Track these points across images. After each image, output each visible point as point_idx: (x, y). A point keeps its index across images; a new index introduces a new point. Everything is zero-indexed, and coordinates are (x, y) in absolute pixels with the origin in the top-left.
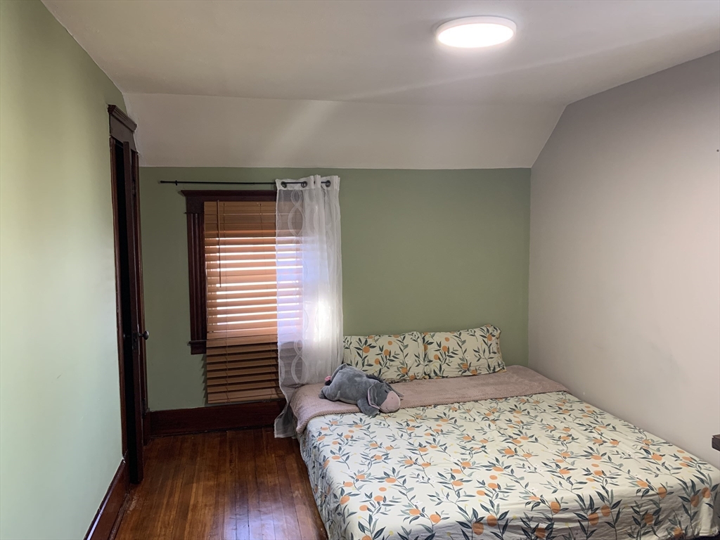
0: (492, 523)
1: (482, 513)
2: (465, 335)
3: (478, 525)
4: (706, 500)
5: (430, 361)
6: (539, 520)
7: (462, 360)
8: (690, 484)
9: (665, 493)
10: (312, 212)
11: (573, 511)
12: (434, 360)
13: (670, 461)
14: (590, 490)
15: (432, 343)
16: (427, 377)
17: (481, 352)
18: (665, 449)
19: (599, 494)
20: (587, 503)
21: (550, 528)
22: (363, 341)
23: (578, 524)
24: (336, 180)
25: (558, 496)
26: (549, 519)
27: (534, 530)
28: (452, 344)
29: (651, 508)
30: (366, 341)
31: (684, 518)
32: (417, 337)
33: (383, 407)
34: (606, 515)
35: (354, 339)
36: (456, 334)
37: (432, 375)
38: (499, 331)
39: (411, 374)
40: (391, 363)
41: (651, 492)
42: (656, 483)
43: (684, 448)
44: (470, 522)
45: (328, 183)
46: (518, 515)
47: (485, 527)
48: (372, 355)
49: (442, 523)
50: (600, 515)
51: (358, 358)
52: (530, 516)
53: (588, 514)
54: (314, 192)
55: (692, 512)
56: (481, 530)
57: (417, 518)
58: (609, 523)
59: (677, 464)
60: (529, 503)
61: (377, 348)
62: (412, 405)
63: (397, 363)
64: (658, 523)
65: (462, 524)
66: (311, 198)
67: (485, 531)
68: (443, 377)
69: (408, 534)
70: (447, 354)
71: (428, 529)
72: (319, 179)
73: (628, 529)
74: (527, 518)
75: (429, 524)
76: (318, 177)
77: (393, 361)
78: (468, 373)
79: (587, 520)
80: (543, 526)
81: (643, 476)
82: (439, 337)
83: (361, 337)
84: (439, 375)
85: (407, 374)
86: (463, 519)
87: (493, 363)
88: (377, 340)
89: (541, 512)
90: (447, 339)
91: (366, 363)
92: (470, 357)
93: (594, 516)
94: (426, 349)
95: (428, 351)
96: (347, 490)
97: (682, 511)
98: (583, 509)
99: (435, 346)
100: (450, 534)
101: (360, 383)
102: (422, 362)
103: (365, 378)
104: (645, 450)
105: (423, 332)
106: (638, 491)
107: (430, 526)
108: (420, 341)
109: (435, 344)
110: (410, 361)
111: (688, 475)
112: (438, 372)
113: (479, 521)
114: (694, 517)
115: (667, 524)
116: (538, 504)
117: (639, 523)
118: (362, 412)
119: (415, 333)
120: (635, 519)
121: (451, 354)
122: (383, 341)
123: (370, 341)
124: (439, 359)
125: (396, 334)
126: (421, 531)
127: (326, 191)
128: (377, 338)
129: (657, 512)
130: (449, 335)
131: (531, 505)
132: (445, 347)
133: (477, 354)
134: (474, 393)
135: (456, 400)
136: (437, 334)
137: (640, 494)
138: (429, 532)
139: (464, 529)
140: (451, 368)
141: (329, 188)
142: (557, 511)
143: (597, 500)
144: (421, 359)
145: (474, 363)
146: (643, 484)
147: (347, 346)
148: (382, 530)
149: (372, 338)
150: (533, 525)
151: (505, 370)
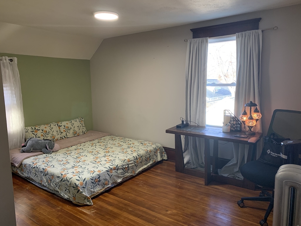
0: (114, 169)
1: (111, 167)
2: (73, 122)
3: (111, 170)
4: (159, 151)
5: (62, 133)
6: (126, 165)
7: (74, 130)
8: (155, 148)
9: (151, 151)
10: (5, 73)
11: (133, 161)
12: (63, 132)
13: (148, 145)
14: (135, 154)
15: (61, 126)
16: (62, 139)
17: (80, 127)
18: (145, 142)
19: (137, 155)
20: (135, 158)
21: (128, 167)
22: (34, 128)
23: (134, 164)
24: (15, 59)
25: (128, 157)
26: (128, 164)
27: (125, 168)
28: (69, 125)
29: (148, 156)
30: (35, 128)
31: (155, 157)
32: (55, 124)
33: (54, 150)
34: (140, 160)
35: (29, 128)
36: (70, 121)
37: (63, 137)
38: (83, 119)
39: (56, 138)
40: (48, 135)
41: (148, 152)
42: (149, 149)
43: (149, 141)
44: (109, 170)
45: (11, 60)
46: (120, 165)
47: (113, 170)
48: (39, 133)
49: (102, 172)
50: (138, 160)
51: (33, 135)
52: (123, 164)
53: (136, 161)
54: (6, 64)
55: (156, 155)
56: (112, 172)
57: (94, 173)
58: (140, 162)
59: (150, 145)
60: (122, 161)
61: (41, 130)
62: (63, 148)
63: (50, 135)
64: (150, 160)
65: (107, 171)
66: (4, 67)
67: (113, 172)
68: (68, 138)
69: (93, 178)
70: (68, 129)
71: (98, 175)
72: (8, 58)
73: (144, 163)
74: (123, 165)
75: (98, 173)
76: (7, 57)
77: (48, 134)
78: (76, 135)
79: (136, 162)
80: (127, 166)
81: (145, 149)
82: (64, 123)
83: (32, 127)
84: (66, 137)
85: (54, 138)
86: (107, 170)
87: (84, 130)
88: (40, 127)
89: (126, 163)
90: (67, 124)
91: (37, 137)
92: (76, 129)
93: (137, 161)
94: (59, 128)
95: (60, 129)
96: (63, 173)
97: (154, 155)
98: (135, 160)
99: (63, 127)
100: (104, 175)
101: (41, 143)
102: (59, 133)
103: (43, 141)
104: (142, 144)
105: (57, 122)
106: (146, 152)
107: (99, 174)
108: (57, 125)
109: (63, 126)
110: (55, 133)
111: (154, 146)
112: (65, 136)
113: (111, 169)
114: (157, 156)
115: (152, 160)
116: (124, 161)
117: (146, 161)
118: (45, 154)
119: (54, 123)
120: (146, 160)
121: (69, 129)
122: (42, 127)
123: (37, 128)
124: (65, 131)
125: (47, 124)
126: (96, 176)
127: (11, 64)
128: (39, 126)
129: (150, 157)
130: (67, 122)
131: (123, 161)
132: (67, 127)
133: (78, 128)
134: (83, 140)
135: (78, 143)
136: (62, 122)
137: (146, 153)
138: (99, 175)
139: (108, 172)
140: (70, 134)
141: (12, 63)
142: (129, 161)
143: (137, 156)
144: (59, 132)
145: (78, 131)
146: (146, 150)
147: (26, 131)
148: (85, 179)
149: (37, 127)
150: (124, 167)
151: (88, 132)
